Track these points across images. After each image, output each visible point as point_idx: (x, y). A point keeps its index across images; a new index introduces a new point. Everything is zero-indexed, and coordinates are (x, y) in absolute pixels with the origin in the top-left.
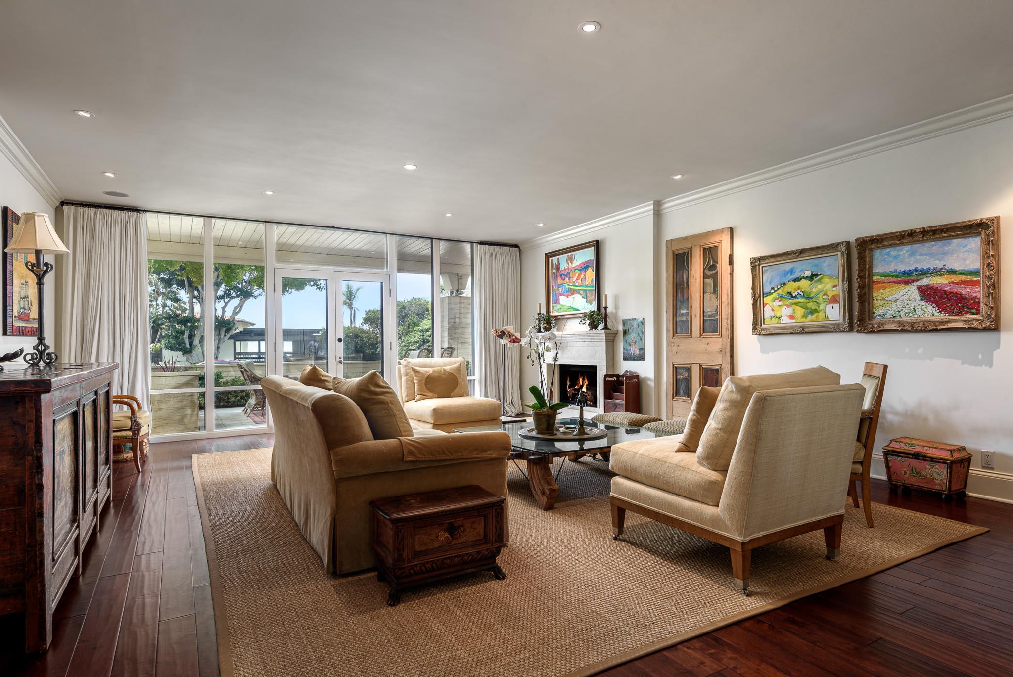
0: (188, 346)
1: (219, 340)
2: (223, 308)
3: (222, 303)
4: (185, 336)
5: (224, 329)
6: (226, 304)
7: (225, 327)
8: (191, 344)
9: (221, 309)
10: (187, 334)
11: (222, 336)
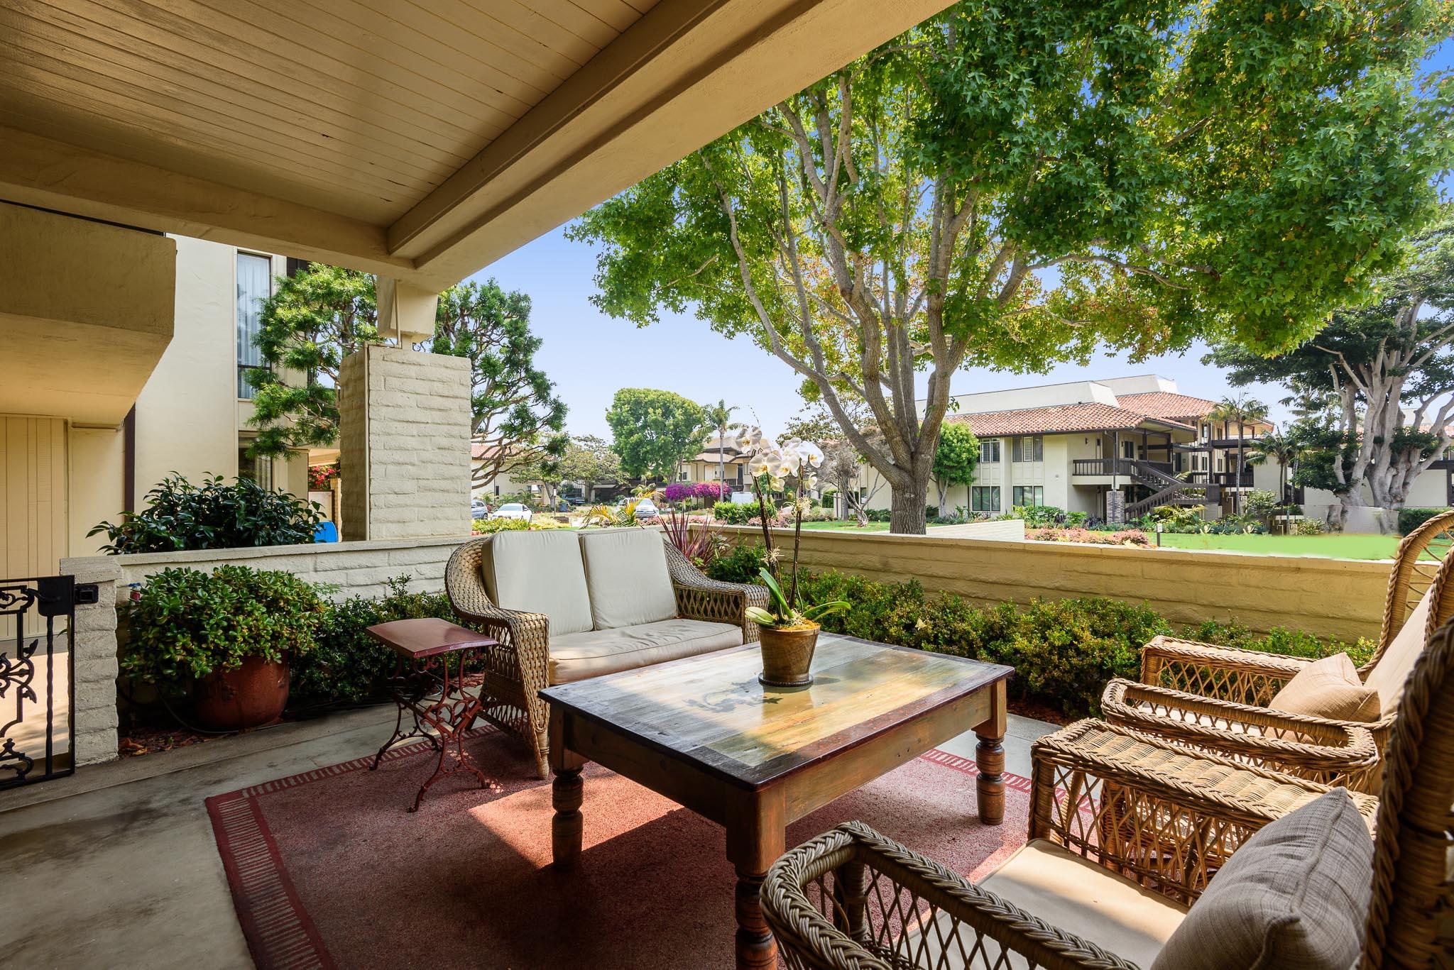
0: (1342, 480)
1: (1408, 470)
2: (1418, 413)
3: (1416, 403)
4: (1335, 466)
5: (1419, 451)
6: (1425, 404)
7: (1418, 448)
8: (1348, 477)
9: (1414, 416)
10: (1339, 460)
11: (1414, 464)
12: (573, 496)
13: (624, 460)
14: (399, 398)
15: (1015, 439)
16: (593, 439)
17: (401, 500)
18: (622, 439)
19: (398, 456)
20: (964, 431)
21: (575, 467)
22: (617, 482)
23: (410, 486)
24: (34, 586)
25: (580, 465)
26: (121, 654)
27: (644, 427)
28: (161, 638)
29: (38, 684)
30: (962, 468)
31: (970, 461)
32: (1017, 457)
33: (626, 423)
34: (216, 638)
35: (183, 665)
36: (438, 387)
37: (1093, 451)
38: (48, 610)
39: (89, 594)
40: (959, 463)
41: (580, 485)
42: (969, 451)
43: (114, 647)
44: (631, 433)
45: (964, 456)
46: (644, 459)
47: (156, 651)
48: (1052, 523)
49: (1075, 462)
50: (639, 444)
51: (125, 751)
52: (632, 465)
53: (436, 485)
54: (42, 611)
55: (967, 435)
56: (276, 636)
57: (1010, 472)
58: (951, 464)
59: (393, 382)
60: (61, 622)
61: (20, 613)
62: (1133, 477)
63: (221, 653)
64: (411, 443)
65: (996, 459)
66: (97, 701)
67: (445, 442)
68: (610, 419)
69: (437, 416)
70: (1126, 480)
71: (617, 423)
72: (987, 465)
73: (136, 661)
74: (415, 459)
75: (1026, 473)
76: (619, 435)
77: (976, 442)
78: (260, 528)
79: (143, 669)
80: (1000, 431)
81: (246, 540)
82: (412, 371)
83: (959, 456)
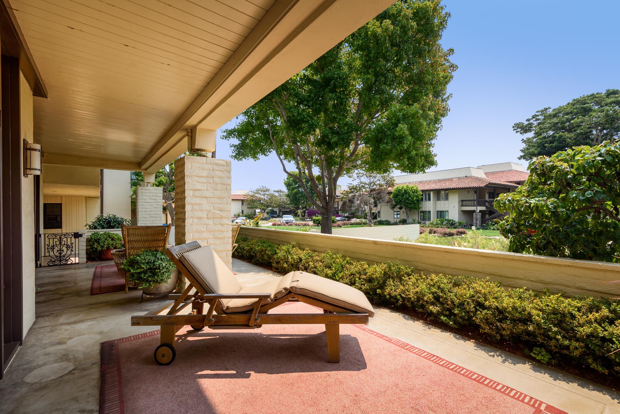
12: (273, 214)
13: (291, 200)
14: (145, 197)
15: (437, 192)
16: (281, 191)
17: (145, 219)
18: (290, 191)
19: (145, 210)
20: (415, 188)
21: (272, 203)
22: (290, 209)
23: (148, 216)
24: (73, 234)
25: (274, 202)
26: (87, 246)
27: (299, 187)
28: (93, 244)
29: (74, 249)
30: (414, 204)
31: (418, 201)
32: (438, 199)
33: (292, 185)
34: (102, 244)
35: (96, 248)
36: (154, 194)
37: (472, 196)
38: (75, 237)
39: (81, 236)
40: (413, 201)
41: (277, 210)
42: (417, 196)
43: (85, 244)
44: (293, 189)
45: (415, 198)
46: (299, 200)
47: (92, 246)
48: (449, 226)
49: (462, 201)
50: (296, 193)
51: (87, 262)
52: (294, 202)
53: (153, 216)
54: (74, 238)
55: (416, 190)
56: (112, 244)
57: (435, 205)
58: (409, 202)
59: (143, 194)
60: (77, 239)
61: (71, 238)
62: (487, 207)
63: (102, 247)
64: (148, 207)
65: (429, 200)
66: (82, 253)
67: (156, 206)
68: (285, 184)
69: (154, 201)
70: (483, 208)
71: (288, 185)
72: (426, 202)
73: (89, 247)
74: (149, 210)
75: (442, 205)
76: (289, 190)
77: (421, 193)
78: (116, 225)
79: (90, 249)
80: (431, 188)
81: (113, 227)
82: (148, 191)
83: (413, 198)
